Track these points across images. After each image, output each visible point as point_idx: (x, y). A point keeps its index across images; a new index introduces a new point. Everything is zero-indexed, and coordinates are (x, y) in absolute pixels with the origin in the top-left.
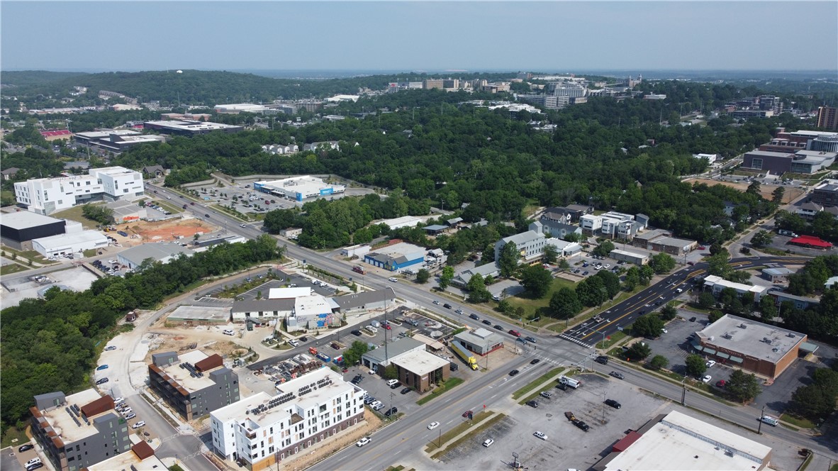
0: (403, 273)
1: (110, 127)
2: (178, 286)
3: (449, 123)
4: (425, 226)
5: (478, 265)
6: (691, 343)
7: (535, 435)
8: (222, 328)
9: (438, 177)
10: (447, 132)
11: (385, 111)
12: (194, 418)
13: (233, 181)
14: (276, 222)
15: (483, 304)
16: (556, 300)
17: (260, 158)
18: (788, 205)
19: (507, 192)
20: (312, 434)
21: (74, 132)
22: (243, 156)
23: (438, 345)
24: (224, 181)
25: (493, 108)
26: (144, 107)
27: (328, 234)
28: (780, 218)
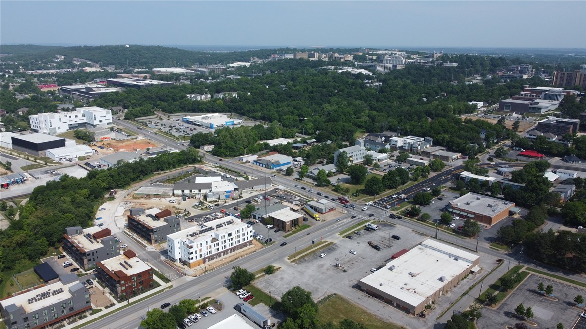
0: (277, 170)
1: (82, 82)
2: (139, 177)
3: (310, 81)
4: (292, 144)
5: (323, 165)
6: (447, 208)
7: (350, 252)
8: (168, 199)
9: (301, 115)
10: (308, 86)
11: (268, 73)
12: (155, 243)
13: (169, 117)
14: (198, 141)
15: (325, 187)
16: (369, 184)
17: (186, 102)
18: (522, 133)
19: (345, 124)
20: (224, 250)
21: (59, 85)
22: (175, 101)
23: (296, 208)
24: (162, 116)
25: (340, 71)
26: (104, 69)
27: (230, 148)
28: (516, 140)
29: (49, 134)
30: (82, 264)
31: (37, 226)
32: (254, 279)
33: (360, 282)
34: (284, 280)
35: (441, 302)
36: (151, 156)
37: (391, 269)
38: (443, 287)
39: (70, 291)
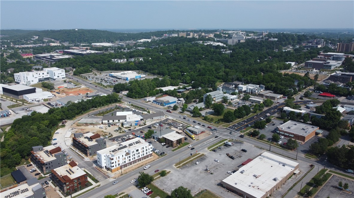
0: (168, 107)
1: (49, 52)
2: (81, 112)
3: (188, 50)
4: (177, 89)
5: (196, 104)
6: (276, 131)
7: (215, 161)
8: (99, 126)
9: (182, 71)
10: (186, 53)
11: (162, 45)
12: (90, 156)
13: (100, 73)
14: (118, 88)
15: (198, 117)
16: (226, 115)
17: (111, 64)
18: (320, 81)
19: (210, 77)
20: (134, 160)
21: (34, 54)
22: (105, 63)
23: (180, 131)
24: (97, 73)
25: (206, 44)
26: (62, 44)
27: (138, 93)
28: (316, 86)
29: (26, 84)
30: (42, 171)
31: (14, 145)
32: (153, 180)
33: (222, 182)
34: (173, 180)
35: (275, 194)
36: (88, 99)
37: (242, 172)
38: (277, 185)
39: (32, 190)
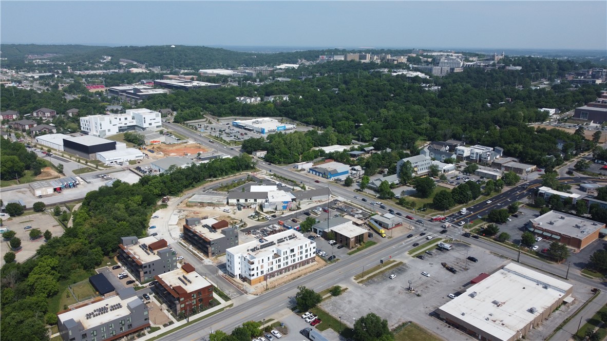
0: (335, 180)
1: (129, 83)
2: (192, 183)
3: (364, 84)
4: (349, 151)
5: (385, 176)
6: (527, 227)
7: (423, 274)
8: (222, 208)
9: (357, 120)
10: (362, 90)
11: (318, 75)
12: (212, 256)
13: (218, 120)
14: (250, 146)
15: (388, 200)
16: (438, 198)
17: (236, 105)
18: (604, 144)
19: (405, 131)
20: (285, 266)
21: (106, 86)
22: (224, 104)
23: (360, 222)
24: (212, 120)
25: (395, 74)
26: (150, 70)
27: (285, 154)
28: (597, 152)
29: (99, 136)
30: (138, 277)
31: (92, 234)
32: (321, 301)
33: (438, 309)
34: (353, 303)
35: (532, 336)
36: (203, 162)
37: (472, 296)
38: (535, 320)
39: (128, 307)
